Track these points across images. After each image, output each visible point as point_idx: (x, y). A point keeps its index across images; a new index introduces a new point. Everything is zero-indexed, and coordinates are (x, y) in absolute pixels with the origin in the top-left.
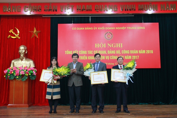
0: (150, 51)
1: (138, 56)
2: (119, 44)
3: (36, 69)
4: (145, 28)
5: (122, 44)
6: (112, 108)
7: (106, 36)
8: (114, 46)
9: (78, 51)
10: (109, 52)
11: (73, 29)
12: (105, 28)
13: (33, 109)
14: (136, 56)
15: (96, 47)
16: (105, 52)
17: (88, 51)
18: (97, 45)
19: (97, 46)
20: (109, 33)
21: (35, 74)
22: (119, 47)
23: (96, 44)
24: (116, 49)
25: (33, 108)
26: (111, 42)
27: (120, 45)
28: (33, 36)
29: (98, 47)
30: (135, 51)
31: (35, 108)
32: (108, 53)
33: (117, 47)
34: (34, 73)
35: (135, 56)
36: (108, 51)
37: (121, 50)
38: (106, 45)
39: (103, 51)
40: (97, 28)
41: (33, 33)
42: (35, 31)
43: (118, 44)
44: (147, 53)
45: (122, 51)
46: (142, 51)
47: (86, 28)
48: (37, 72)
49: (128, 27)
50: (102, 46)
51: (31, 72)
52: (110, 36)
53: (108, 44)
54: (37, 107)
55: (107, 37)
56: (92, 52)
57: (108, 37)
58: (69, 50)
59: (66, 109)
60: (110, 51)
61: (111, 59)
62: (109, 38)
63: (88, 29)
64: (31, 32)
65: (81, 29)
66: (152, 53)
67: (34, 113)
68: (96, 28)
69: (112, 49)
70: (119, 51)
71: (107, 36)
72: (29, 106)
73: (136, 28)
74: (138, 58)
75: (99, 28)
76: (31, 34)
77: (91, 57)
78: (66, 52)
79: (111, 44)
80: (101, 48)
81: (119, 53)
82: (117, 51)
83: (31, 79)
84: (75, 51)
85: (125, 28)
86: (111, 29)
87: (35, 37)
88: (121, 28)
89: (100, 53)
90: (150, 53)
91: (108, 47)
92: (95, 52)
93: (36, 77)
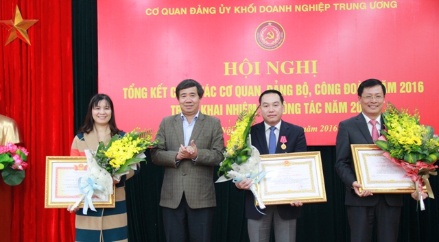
0: (414, 83)
2: (307, 63)
3: (23, 149)
4: (398, 4)
5: (314, 62)
7: (262, 36)
8: (287, 71)
9: (165, 89)
11: (149, 12)
12: (258, 9)
15: (227, 73)
18: (231, 66)
19: (231, 71)
20: (273, 24)
21: (20, 167)
22: (307, 71)
23: (227, 64)
26: (278, 56)
27: (310, 64)
28: (12, 36)
29: (235, 73)
33: (299, 72)
34: (18, 161)
36: (268, 86)
37: (312, 81)
38: (260, 66)
39: (251, 87)
40: (232, 10)
41: (12, 26)
42: (18, 19)
43: (303, 64)
44: (402, 91)
45: (317, 86)
47: (192, 11)
48: (28, 160)
49: (336, 5)
50: (246, 69)
51: (7, 159)
52: (275, 37)
53: (270, 64)
55: (263, 40)
56: (214, 91)
57: (268, 40)
58: (137, 86)
60: (276, 87)
62: (270, 41)
63: (199, 11)
64: (6, 22)
65: (177, 11)
68: (228, 10)
70: (306, 85)
71: (265, 35)
73: (365, 7)
75: (236, 10)
76: (5, 30)
77: (212, 106)
78: (127, 91)
79: (277, 62)
80: (244, 76)
81: (304, 94)
82: (297, 86)
83: (5, 181)
84: (158, 89)
85: (326, 8)
86: (279, 13)
87: (21, 41)
88: (313, 7)
89: (241, 95)
90: (415, 91)
91: (268, 73)
92: (224, 91)
93: (24, 176)
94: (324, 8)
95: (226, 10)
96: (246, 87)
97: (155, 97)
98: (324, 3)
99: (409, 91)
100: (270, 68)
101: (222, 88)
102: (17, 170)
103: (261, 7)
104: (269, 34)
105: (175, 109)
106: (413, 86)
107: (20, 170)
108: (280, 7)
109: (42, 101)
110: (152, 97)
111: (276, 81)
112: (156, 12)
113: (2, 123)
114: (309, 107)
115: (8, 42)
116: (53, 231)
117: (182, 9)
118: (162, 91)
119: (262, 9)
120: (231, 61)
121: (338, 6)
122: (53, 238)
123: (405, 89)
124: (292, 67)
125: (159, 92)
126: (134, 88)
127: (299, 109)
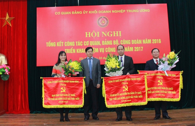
0: (157, 40)
1: (142, 47)
2: (117, 32)
3: (8, 67)
4: (150, 10)
5: (120, 32)
6: (108, 115)
8: (110, 35)
9: (63, 43)
10: (104, 43)
12: (98, 12)
13: (5, 118)
14: (140, 47)
15: (87, 36)
16: (98, 43)
17: (77, 42)
18: (88, 33)
19: (88, 36)
20: (104, 17)
21: (8, 74)
22: (117, 35)
23: (86, 33)
24: (113, 39)
25: (7, 116)
26: (106, 30)
28: (5, 24)
29: (90, 36)
30: (138, 40)
31: (8, 116)
32: (103, 44)
33: (114, 36)
34: (7, 71)
35: (138, 47)
36: (103, 41)
37: (119, 39)
38: (99, 33)
39: (96, 42)
40: (88, 12)
41: (5, 20)
42: (7, 17)
43: (116, 33)
44: (153, 43)
45: (121, 41)
46: (146, 40)
47: (73, 13)
48: (10, 71)
49: (127, 10)
50: (94, 34)
51: (3, 70)
52: (105, 22)
53: (103, 33)
54: (11, 115)
55: (100, 23)
56: (82, 43)
57: (102, 23)
58: (52, 42)
59: (48, 118)
60: (106, 41)
61: (107, 51)
63: (76, 13)
64: (3, 18)
65: (67, 13)
66: (160, 42)
67: (6, 122)
68: (87, 12)
69: (108, 39)
70: (117, 41)
71: (101, 22)
73: (138, 11)
74: (142, 50)
75: (90, 12)
76: (2, 21)
77: (81, 49)
78: (48, 44)
79: (106, 32)
80: (93, 37)
81: (117, 44)
82: (114, 41)
83: (2, 79)
84: (60, 43)
85: (124, 11)
86: (106, 13)
87: (8, 25)
88: (119, 11)
89: (92, 45)
90: (158, 43)
91: (103, 36)
92: (85, 43)
93: (9, 77)
94: (123, 12)
95: (86, 12)
96: (94, 42)
97: (59, 46)
98: (123, 10)
99: (156, 43)
100: (103, 34)
101: (85, 42)
102: (7, 74)
103: (99, 11)
104: (102, 21)
105: (67, 50)
106: (157, 41)
107: (7, 75)
108: (106, 11)
109: (15, 48)
110: (57, 46)
111: (106, 39)
112: (59, 13)
113: (1, 57)
115: (4, 26)
116: (19, 98)
117: (69, 12)
118: (61, 43)
119: (100, 12)
120: (88, 32)
121: (128, 11)
122: (20, 101)
124: (112, 34)
125: (60, 44)
126: (50, 42)
127: (115, 50)
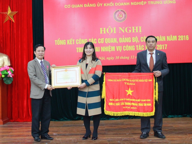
0: (185, 36)
1: (166, 45)
2: (137, 27)
3: (12, 68)
4: (176, 2)
5: (140, 27)
6: (127, 123)
7: (117, 16)
8: (128, 31)
9: (74, 40)
10: (122, 40)
11: (66, 6)
12: (114, 4)
13: (9, 127)
14: (163, 45)
15: (101, 33)
16: (115, 40)
18: (103, 29)
19: (103, 32)
20: (121, 11)
21: (11, 76)
22: (137, 31)
23: (101, 29)
24: (131, 35)
25: (10, 125)
26: (124, 25)
27: (139, 28)
28: (7, 19)
29: (105, 33)
30: (161, 37)
31: (12, 125)
32: (120, 42)
33: (133, 32)
34: (10, 74)
35: (161, 45)
36: (120, 38)
38: (116, 29)
39: (112, 39)
40: (103, 5)
41: (7, 15)
42: (9, 11)
43: (135, 28)
44: (179, 40)
45: (142, 38)
46: (171, 37)
47: (85, 5)
48: (14, 73)
49: (149, 2)
50: (110, 31)
51: (6, 73)
52: (122, 16)
53: (120, 28)
54: (16, 124)
55: (117, 18)
56: (96, 41)
57: (119, 18)
58: (61, 39)
59: (58, 126)
60: (123, 38)
61: (124, 50)
62: (120, 18)
63: (88, 5)
64: (4, 13)
65: (78, 6)
66: (188, 39)
67: (10, 132)
68: (101, 5)
69: (126, 35)
70: (137, 38)
71: (118, 16)
72: (4, 123)
73: (162, 3)
74: (166, 49)
75: (105, 5)
76: (4, 17)
78: (57, 42)
79: (124, 28)
80: (109, 34)
81: (136, 41)
82: (133, 38)
83: (5, 82)
84: (71, 40)
85: (145, 3)
86: (124, 6)
87: (10, 21)
88: (139, 3)
89: (108, 43)
90: (185, 40)
91: (120, 33)
92: (100, 41)
93: (12, 80)
94: (144, 3)
95: (100, 5)
96: (110, 39)
97: (69, 44)
98: (144, 1)
99: (182, 40)
100: (121, 30)
101: (99, 39)
102: (10, 77)
103: (116, 3)
104: (120, 15)
105: (78, 49)
106: (184, 37)
107: (11, 77)
108: (124, 3)
109: (19, 47)
110: (68, 44)
111: (123, 36)
112: (69, 6)
114: (138, 47)
115: (5, 22)
116: (25, 104)
117: (81, 5)
118: (72, 41)
119: (116, 4)
120: (103, 27)
121: (150, 3)
122: (25, 107)
123: (180, 39)
124: (130, 29)
125: (71, 42)
126: (60, 40)
127: (134, 48)
